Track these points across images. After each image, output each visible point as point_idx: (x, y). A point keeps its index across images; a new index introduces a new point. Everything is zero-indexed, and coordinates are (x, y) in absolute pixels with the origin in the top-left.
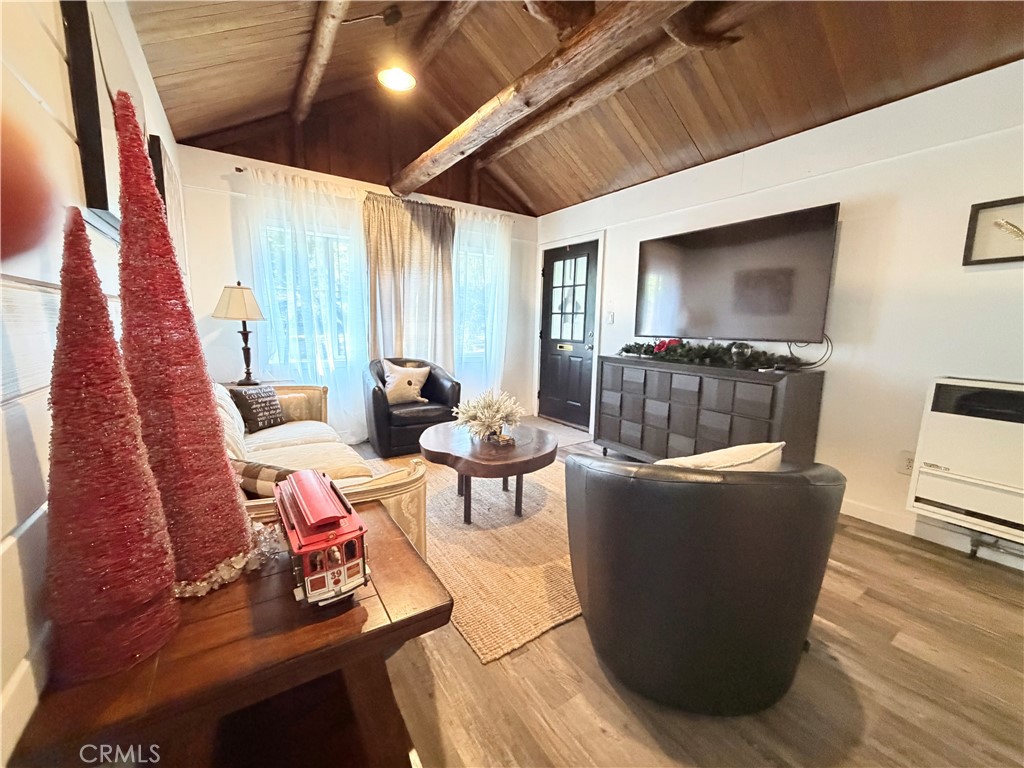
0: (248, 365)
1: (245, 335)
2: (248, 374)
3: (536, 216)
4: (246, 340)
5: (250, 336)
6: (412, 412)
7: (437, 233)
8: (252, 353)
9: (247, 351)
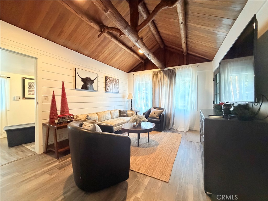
0: (131, 107)
1: (131, 102)
2: (131, 108)
3: (212, 61)
4: (131, 103)
5: (132, 102)
6: (152, 120)
7: (170, 76)
8: (132, 105)
9: (131, 104)
